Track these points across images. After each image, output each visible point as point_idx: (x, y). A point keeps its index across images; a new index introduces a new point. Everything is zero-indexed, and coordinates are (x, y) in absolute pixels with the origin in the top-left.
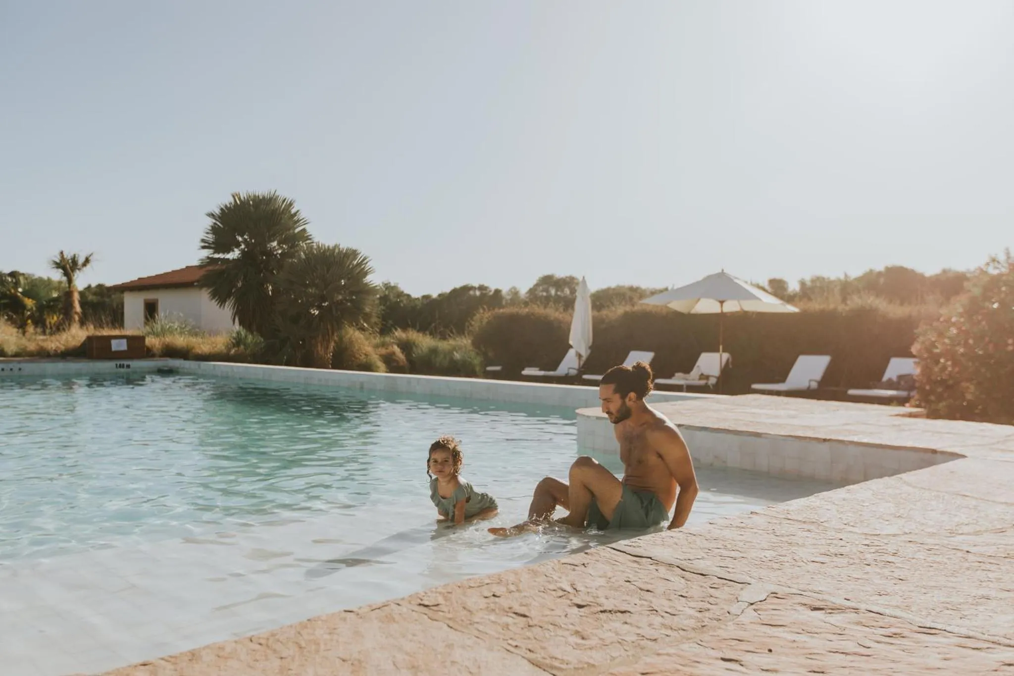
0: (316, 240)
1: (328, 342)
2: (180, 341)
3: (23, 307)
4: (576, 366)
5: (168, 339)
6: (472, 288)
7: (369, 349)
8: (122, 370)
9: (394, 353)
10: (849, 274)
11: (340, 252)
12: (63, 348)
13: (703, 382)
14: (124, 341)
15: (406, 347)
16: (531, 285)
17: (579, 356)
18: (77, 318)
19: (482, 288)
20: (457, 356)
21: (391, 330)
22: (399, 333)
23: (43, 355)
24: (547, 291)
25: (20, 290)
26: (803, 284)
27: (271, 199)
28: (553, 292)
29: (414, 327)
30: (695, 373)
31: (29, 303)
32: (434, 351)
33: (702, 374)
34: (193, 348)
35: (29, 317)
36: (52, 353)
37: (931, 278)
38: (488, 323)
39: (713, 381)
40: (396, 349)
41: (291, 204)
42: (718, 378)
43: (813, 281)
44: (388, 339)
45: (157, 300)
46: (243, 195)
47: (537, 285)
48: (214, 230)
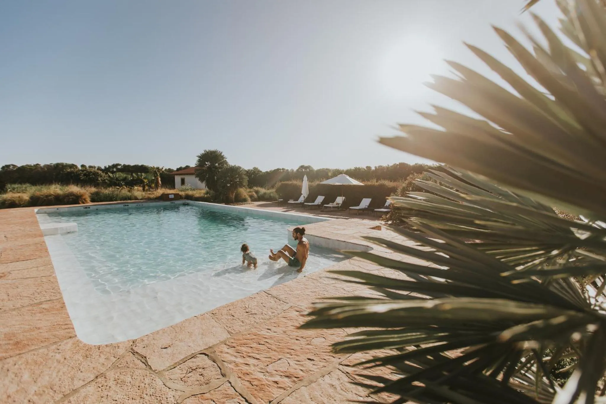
0: (229, 163)
1: (233, 193)
2: (190, 193)
3: (144, 182)
4: (303, 200)
5: (187, 192)
6: (280, 169)
7: (246, 194)
8: (172, 204)
9: (254, 195)
10: (389, 165)
11: (236, 167)
12: (155, 197)
13: (337, 206)
14: (173, 195)
15: (257, 192)
16: (297, 169)
17: (304, 197)
18: (160, 186)
19: (283, 169)
20: (272, 195)
21: (252, 187)
22: (255, 188)
23: (149, 199)
24: (302, 170)
25: (143, 177)
26: (376, 167)
27: (215, 151)
28: (304, 170)
29: (259, 186)
30: (335, 203)
31: (146, 181)
32: (265, 194)
33: (337, 203)
34: (194, 195)
35: (146, 185)
36: (152, 198)
37: (412, 166)
38: (280, 186)
39: (340, 205)
40: (254, 193)
41: (221, 153)
42: (342, 204)
43: (379, 167)
44: (252, 190)
45: (184, 178)
46: (207, 150)
47: (299, 168)
48: (199, 161)
